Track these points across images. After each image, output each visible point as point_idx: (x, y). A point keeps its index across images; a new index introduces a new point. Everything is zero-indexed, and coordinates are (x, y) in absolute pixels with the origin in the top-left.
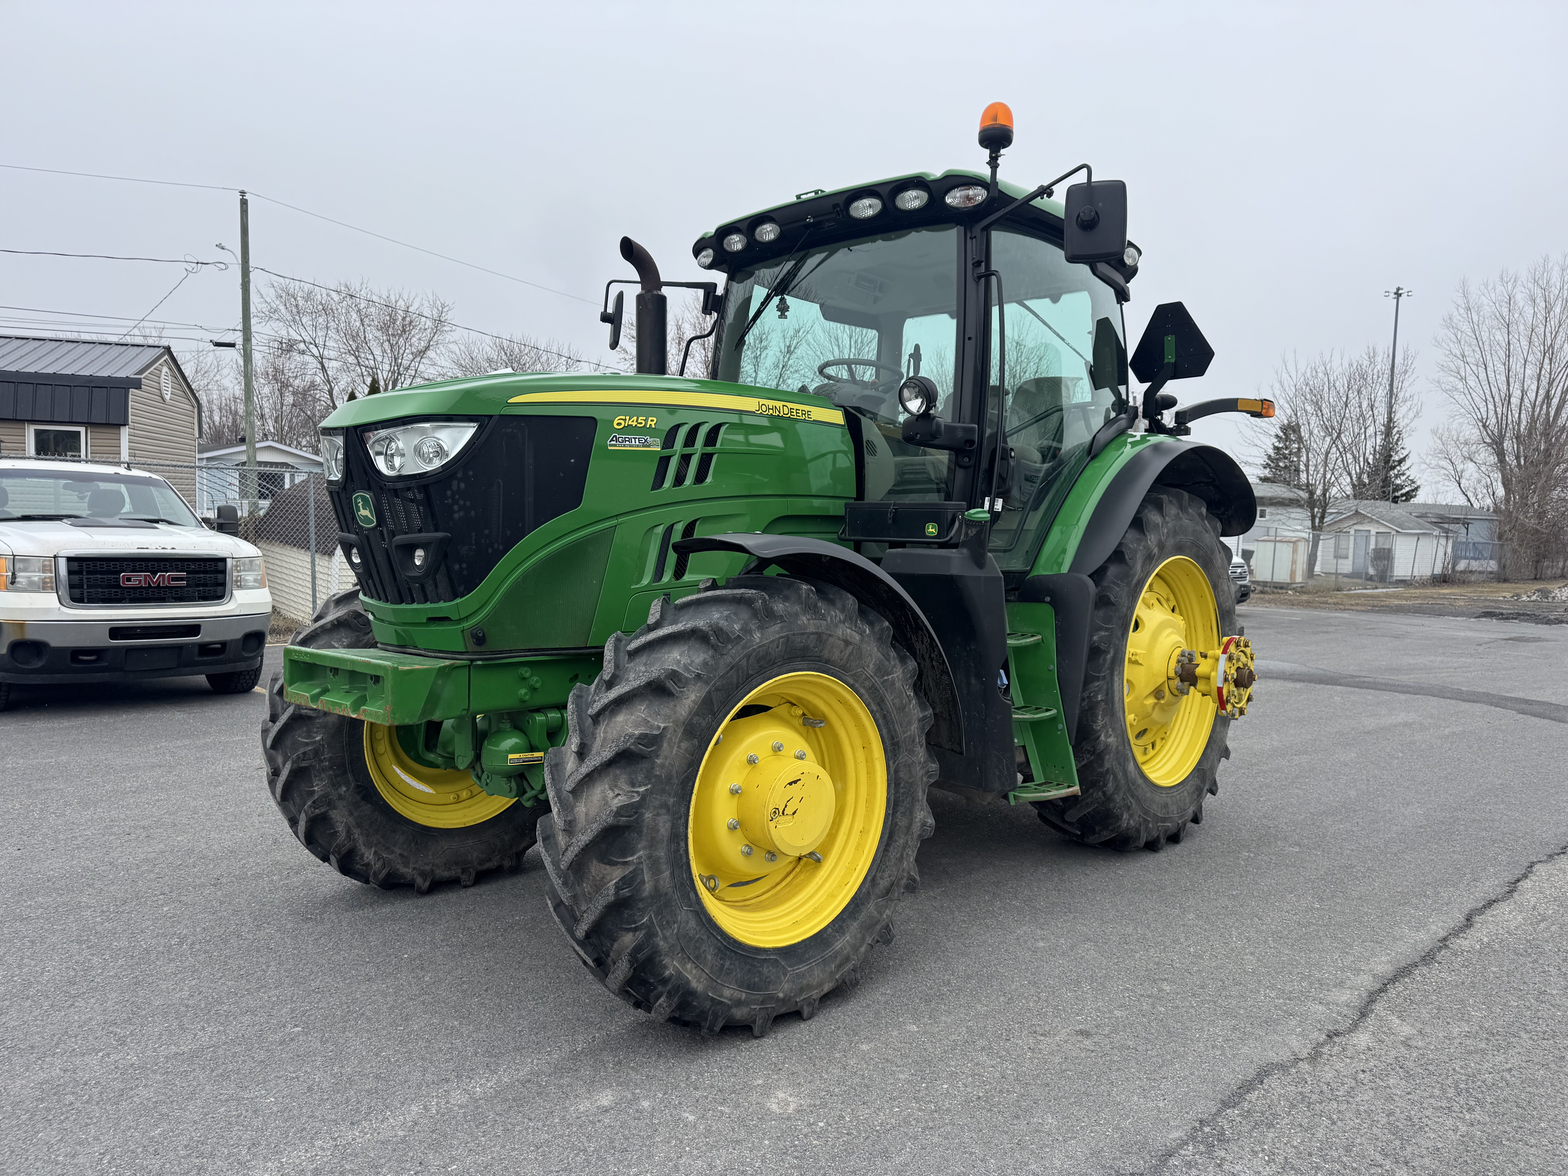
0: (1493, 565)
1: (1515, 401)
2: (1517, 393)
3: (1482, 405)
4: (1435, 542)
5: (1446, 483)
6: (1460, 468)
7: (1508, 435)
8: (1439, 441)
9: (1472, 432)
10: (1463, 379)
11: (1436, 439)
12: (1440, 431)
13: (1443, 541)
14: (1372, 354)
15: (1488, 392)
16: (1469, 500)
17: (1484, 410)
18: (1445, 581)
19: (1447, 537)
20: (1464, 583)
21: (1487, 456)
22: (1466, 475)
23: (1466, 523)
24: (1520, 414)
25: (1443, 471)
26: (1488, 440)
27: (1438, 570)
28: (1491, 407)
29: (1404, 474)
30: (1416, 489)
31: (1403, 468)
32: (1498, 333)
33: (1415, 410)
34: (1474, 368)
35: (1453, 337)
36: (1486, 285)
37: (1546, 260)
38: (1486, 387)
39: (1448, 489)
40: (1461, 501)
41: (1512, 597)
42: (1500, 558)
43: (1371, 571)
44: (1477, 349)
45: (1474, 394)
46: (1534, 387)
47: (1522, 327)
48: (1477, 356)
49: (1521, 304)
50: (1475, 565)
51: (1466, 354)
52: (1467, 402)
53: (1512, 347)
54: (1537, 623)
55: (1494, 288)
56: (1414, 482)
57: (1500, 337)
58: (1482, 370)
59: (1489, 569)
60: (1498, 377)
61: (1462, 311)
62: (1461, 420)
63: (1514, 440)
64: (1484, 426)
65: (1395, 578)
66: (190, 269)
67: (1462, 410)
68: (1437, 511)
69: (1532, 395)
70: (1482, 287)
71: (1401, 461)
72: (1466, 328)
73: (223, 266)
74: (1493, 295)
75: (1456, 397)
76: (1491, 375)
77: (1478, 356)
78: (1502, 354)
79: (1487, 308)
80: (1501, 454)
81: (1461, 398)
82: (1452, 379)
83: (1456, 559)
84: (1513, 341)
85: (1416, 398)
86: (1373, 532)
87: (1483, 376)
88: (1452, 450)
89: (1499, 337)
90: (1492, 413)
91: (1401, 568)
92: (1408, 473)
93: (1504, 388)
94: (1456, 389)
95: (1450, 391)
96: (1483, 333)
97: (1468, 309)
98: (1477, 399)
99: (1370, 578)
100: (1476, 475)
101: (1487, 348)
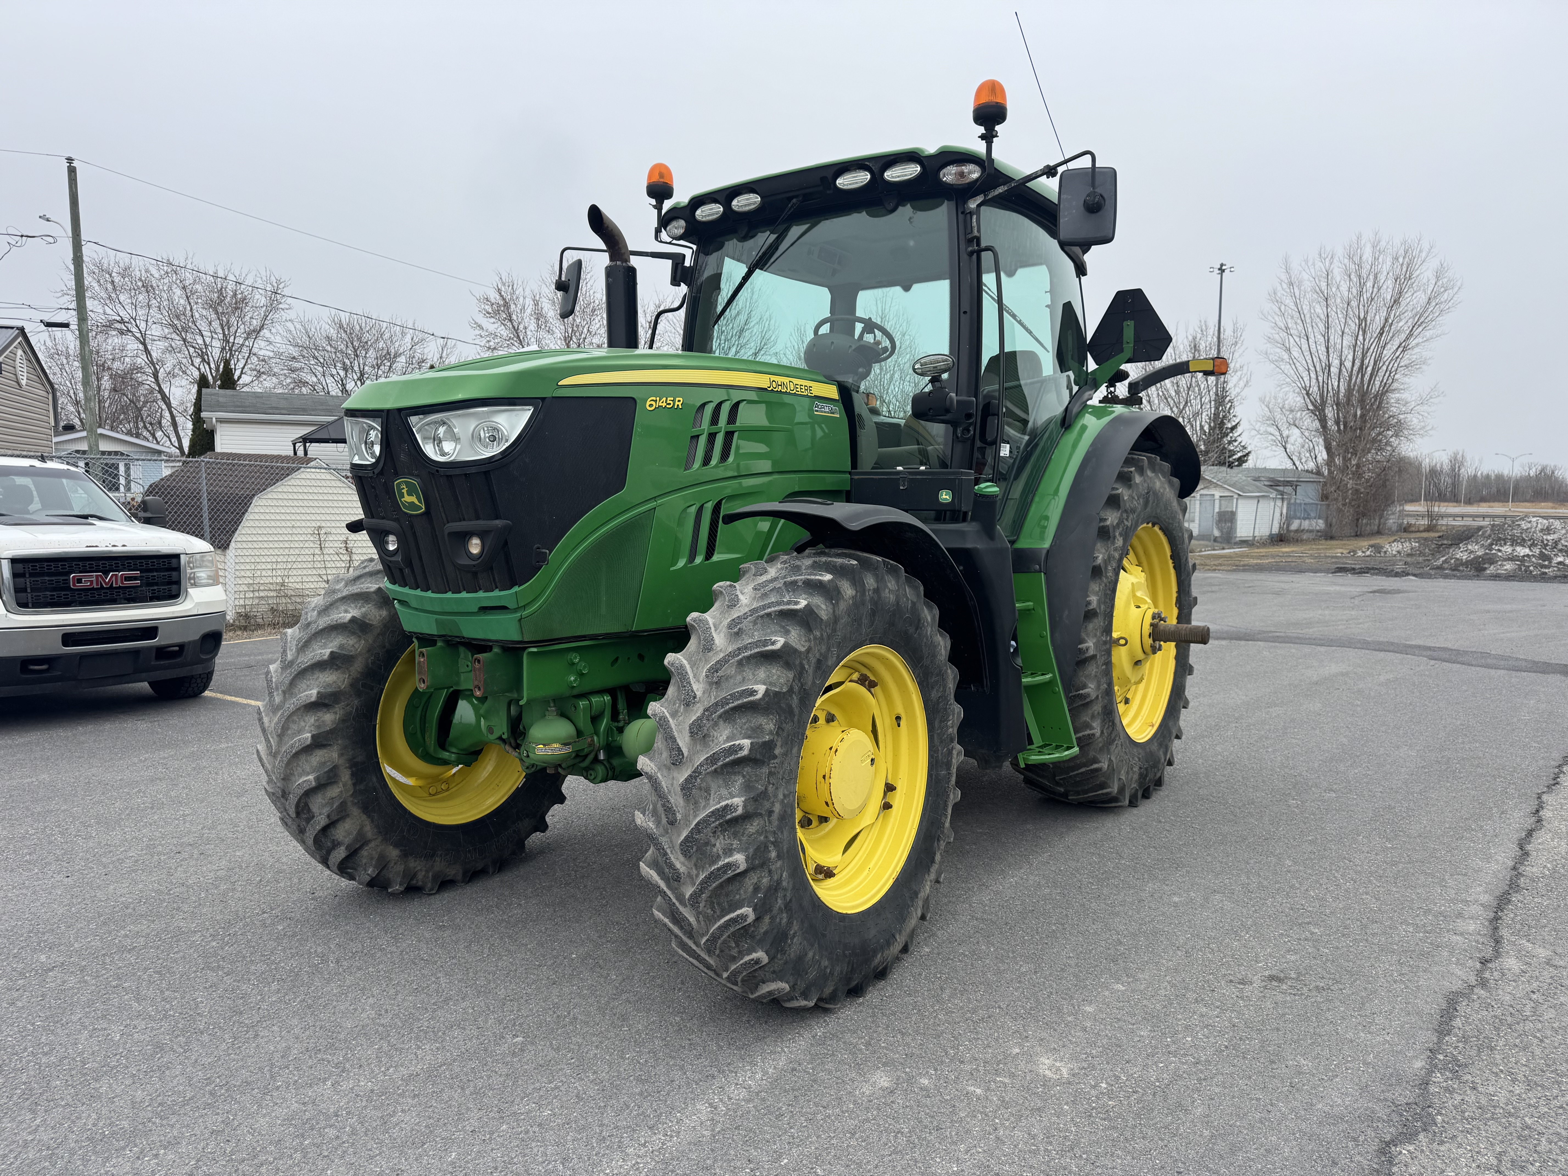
0: (1321, 524)
1: (1334, 370)
2: (1336, 363)
3: (1305, 375)
4: (1272, 504)
5: (1274, 447)
6: (1285, 433)
7: (1329, 401)
8: (1266, 409)
9: (1296, 400)
10: (1289, 350)
11: (1263, 406)
12: (1267, 399)
13: (1279, 503)
14: (1204, 328)
15: (1310, 362)
16: (1294, 464)
17: (1306, 379)
18: (1281, 541)
19: (1283, 499)
20: (1297, 541)
21: (1310, 423)
22: (1291, 440)
23: (1294, 485)
24: (1339, 382)
25: (1271, 437)
26: (1311, 407)
27: (1275, 530)
28: (1313, 375)
29: (1235, 441)
30: (1248, 454)
31: (1236, 435)
32: (1318, 306)
33: (1245, 380)
34: (1297, 340)
35: (1277, 310)
36: (1306, 261)
37: (1359, 237)
38: (1308, 358)
39: (1276, 453)
40: (1289, 465)
41: (1349, 553)
42: (1327, 517)
43: (1217, 533)
44: (1299, 321)
45: (1298, 364)
46: (1350, 357)
47: (1338, 300)
48: (1300, 329)
49: (1338, 280)
50: (1306, 524)
51: (1290, 326)
52: (1292, 372)
53: (1330, 319)
54: (1387, 576)
55: (1314, 264)
56: (1245, 448)
57: (1320, 310)
58: (1304, 341)
59: (1318, 528)
60: (1319, 348)
61: (1285, 286)
62: (1287, 389)
63: (1335, 407)
64: (1308, 394)
65: (1238, 539)
66: (14, 243)
67: (1288, 380)
68: (1268, 475)
69: (1348, 364)
70: (1303, 264)
71: (1233, 428)
72: (1289, 302)
73: (51, 240)
74: (1312, 271)
75: (1282, 367)
76: (1313, 346)
77: (1300, 327)
78: (1321, 326)
79: (1308, 283)
80: (1323, 421)
81: (1287, 368)
82: (1278, 350)
83: (1289, 519)
84: (1332, 314)
85: (1245, 368)
86: (1217, 496)
87: (1305, 347)
88: (1278, 416)
89: (1318, 310)
90: (1314, 381)
91: (1243, 530)
92: (1239, 439)
93: (1324, 358)
94: (1283, 360)
95: (1276, 362)
96: (1304, 307)
97: (1291, 284)
98: (1301, 369)
99: (1215, 540)
100: (1300, 440)
101: (1308, 321)
